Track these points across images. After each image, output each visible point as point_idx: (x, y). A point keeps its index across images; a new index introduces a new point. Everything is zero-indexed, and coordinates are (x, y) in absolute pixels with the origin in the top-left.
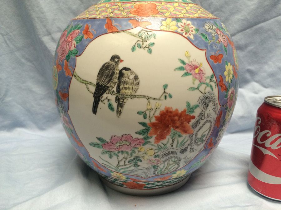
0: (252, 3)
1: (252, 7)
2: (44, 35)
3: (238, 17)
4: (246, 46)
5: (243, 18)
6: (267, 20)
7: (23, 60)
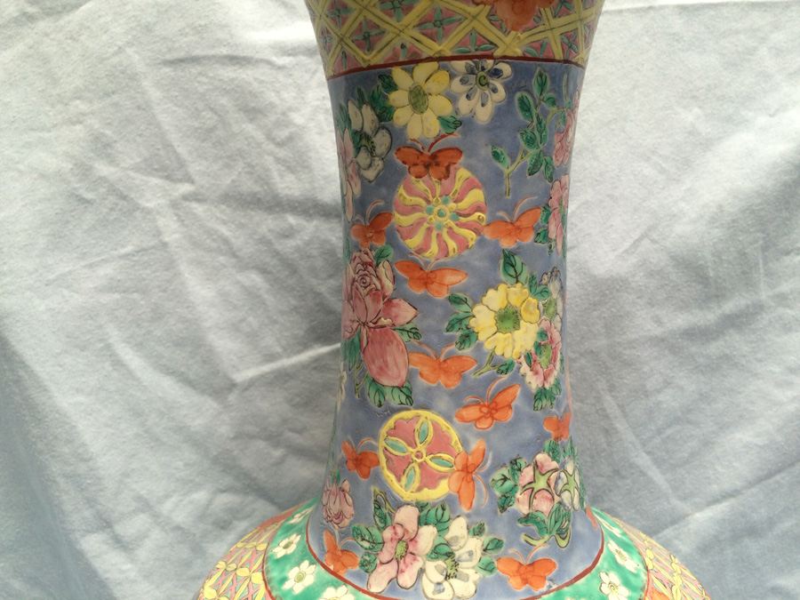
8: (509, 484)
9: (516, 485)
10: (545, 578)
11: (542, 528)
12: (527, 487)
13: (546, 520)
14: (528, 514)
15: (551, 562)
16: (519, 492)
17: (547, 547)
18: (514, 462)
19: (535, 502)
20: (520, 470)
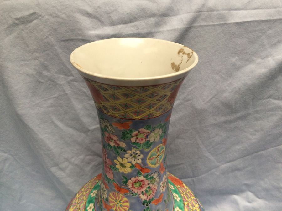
0: (254, 137)
1: (254, 141)
2: (52, 167)
3: (239, 147)
4: (244, 168)
5: (243, 149)
6: (268, 149)
7: (34, 173)
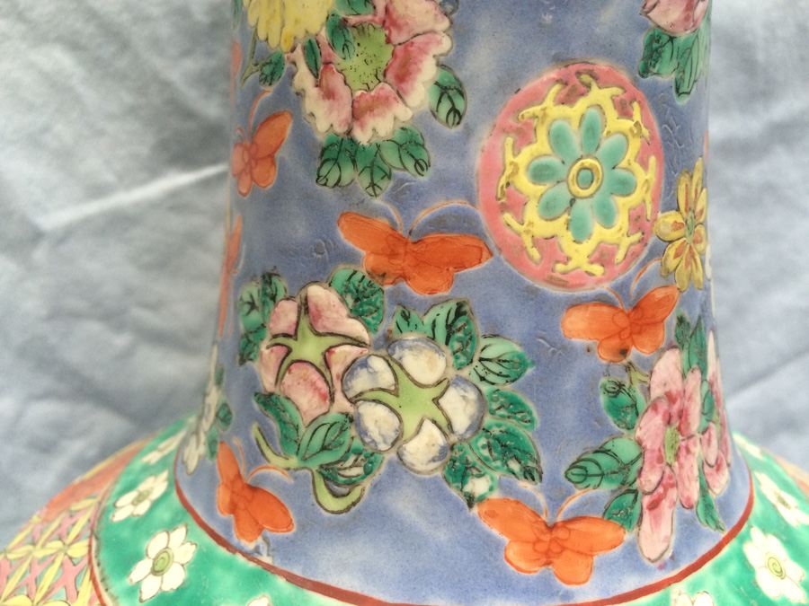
8: (255, 317)
9: (263, 326)
10: (260, 530)
11: (289, 438)
12: (281, 340)
13: (302, 429)
14: (271, 394)
15: (286, 513)
16: (266, 342)
17: (289, 480)
18: (268, 278)
19: (288, 379)
20: (273, 298)
